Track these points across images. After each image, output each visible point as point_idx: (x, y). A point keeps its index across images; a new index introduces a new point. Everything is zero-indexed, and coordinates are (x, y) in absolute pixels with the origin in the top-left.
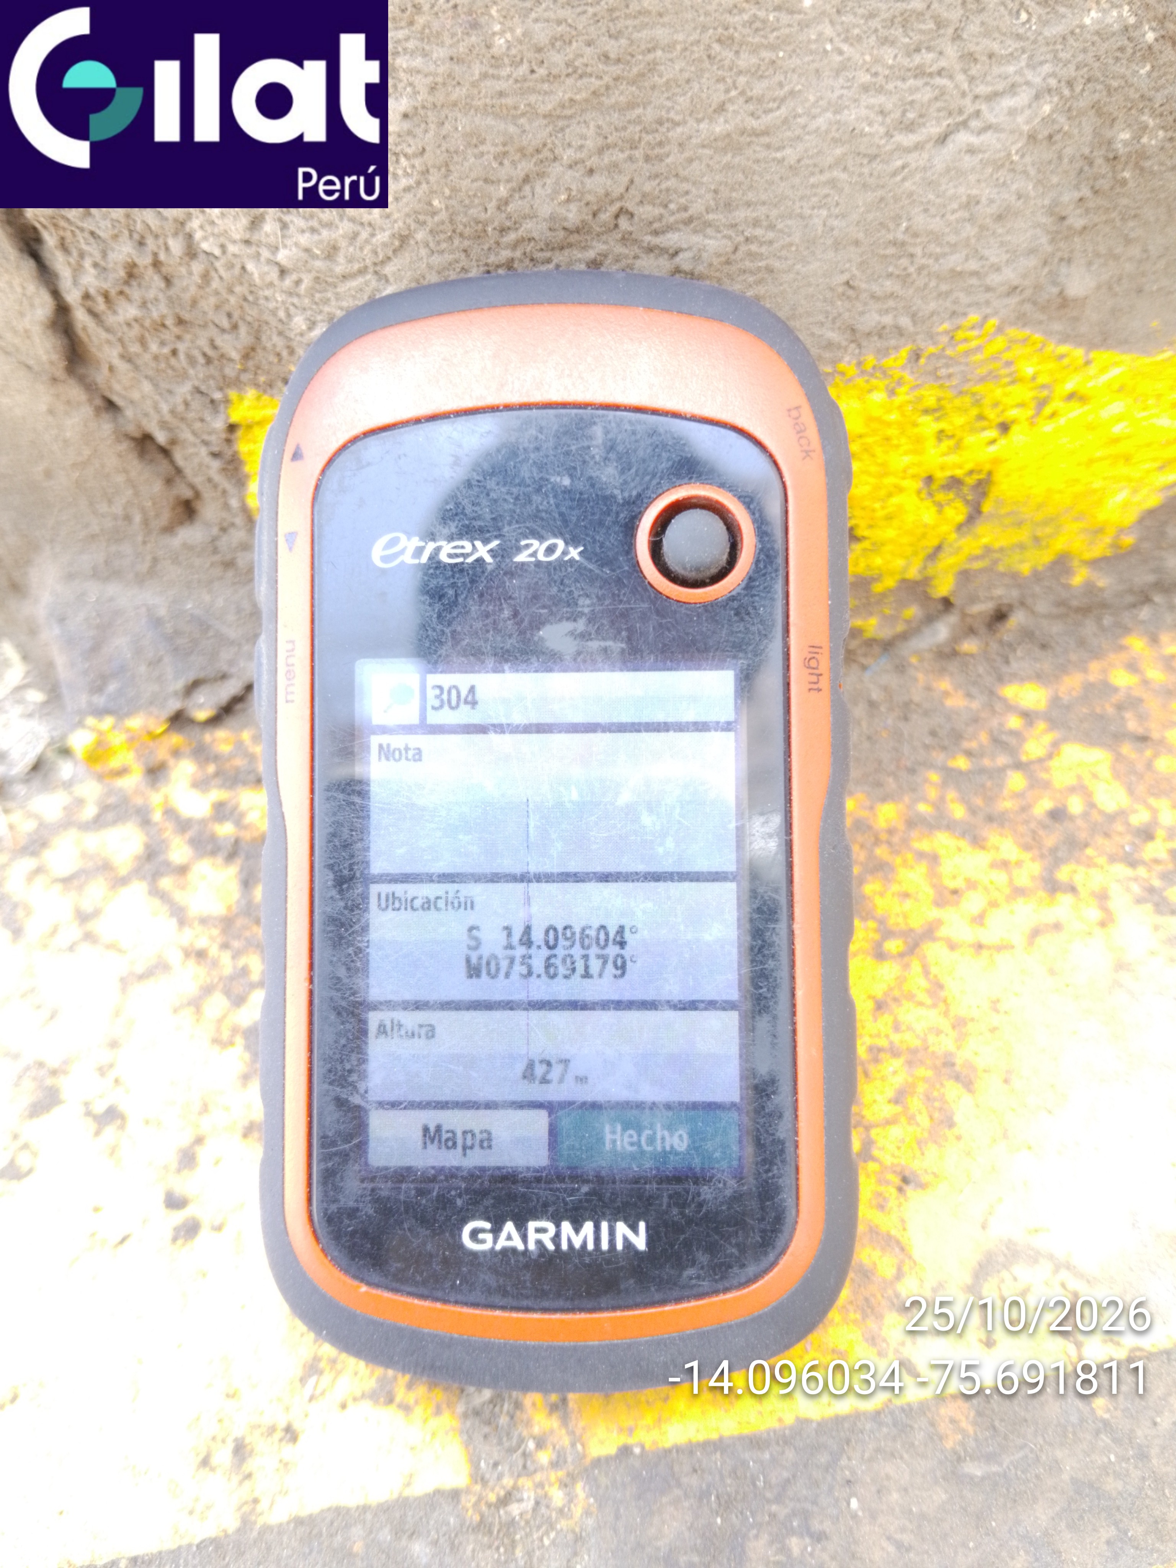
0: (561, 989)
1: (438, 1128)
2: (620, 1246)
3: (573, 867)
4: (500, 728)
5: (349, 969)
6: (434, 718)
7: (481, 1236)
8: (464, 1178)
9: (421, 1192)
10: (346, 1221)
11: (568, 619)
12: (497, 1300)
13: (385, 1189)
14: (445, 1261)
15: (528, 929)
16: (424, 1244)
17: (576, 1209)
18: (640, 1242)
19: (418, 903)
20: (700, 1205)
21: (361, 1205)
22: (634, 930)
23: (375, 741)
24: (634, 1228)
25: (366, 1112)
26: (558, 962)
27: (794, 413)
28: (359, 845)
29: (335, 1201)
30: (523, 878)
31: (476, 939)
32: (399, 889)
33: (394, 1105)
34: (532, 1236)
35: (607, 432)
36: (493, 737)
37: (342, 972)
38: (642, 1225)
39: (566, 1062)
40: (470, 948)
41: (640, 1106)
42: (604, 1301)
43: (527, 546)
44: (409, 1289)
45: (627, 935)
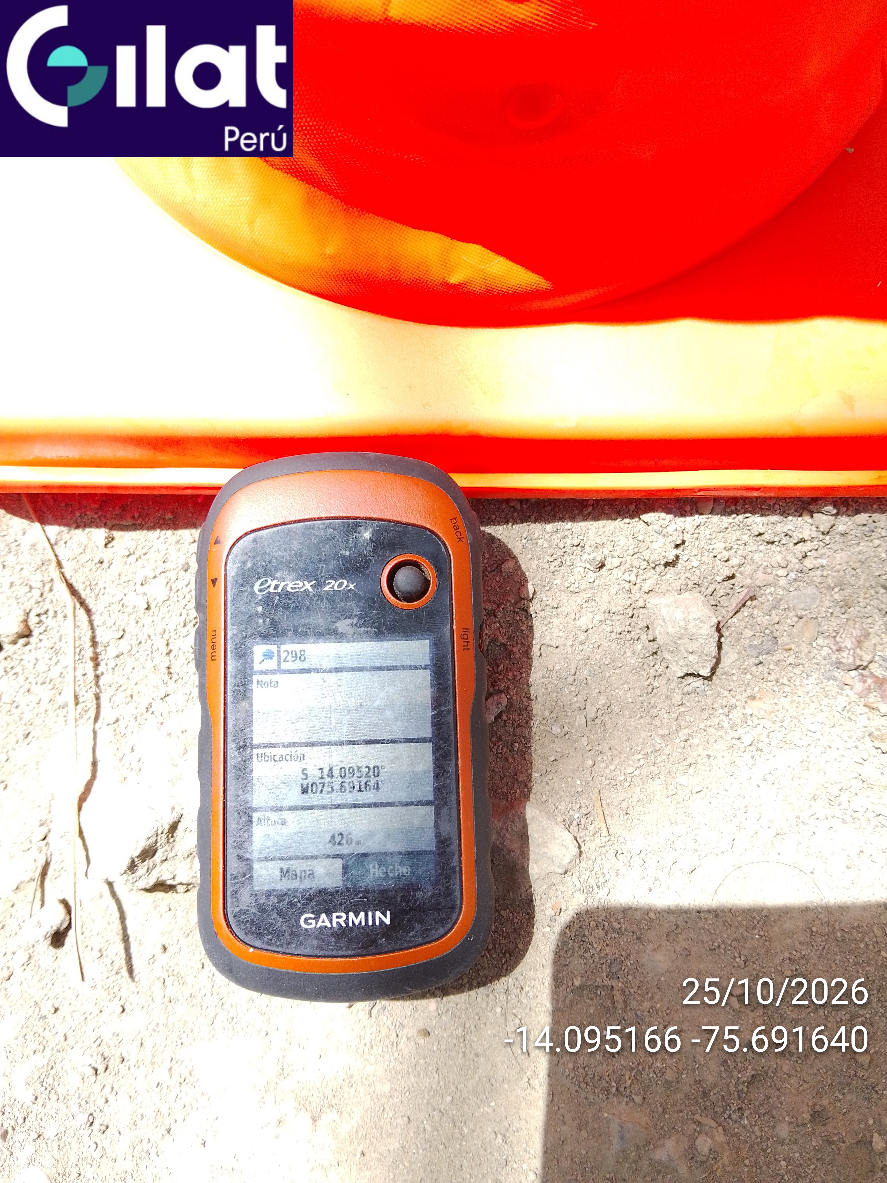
0: (349, 797)
1: (288, 870)
2: (377, 923)
3: (353, 737)
4: (317, 670)
5: (243, 791)
6: (284, 666)
7: (309, 921)
8: (301, 893)
9: (280, 900)
10: (243, 916)
11: (349, 618)
13: (262, 900)
14: (292, 934)
15: (331, 769)
16: (282, 926)
18: (387, 921)
19: (276, 758)
20: (416, 901)
21: (250, 908)
22: (383, 767)
23: (255, 678)
24: (385, 914)
25: (252, 862)
26: (346, 784)
27: (454, 521)
28: (248, 730)
29: (237, 906)
30: (329, 744)
31: (306, 775)
32: (268, 751)
33: (265, 859)
34: (335, 920)
36: (314, 675)
37: (240, 793)
38: (388, 912)
39: (350, 834)
40: (303, 779)
41: (387, 854)
42: (369, 951)
43: (329, 583)
44: (274, 949)
45: (380, 770)
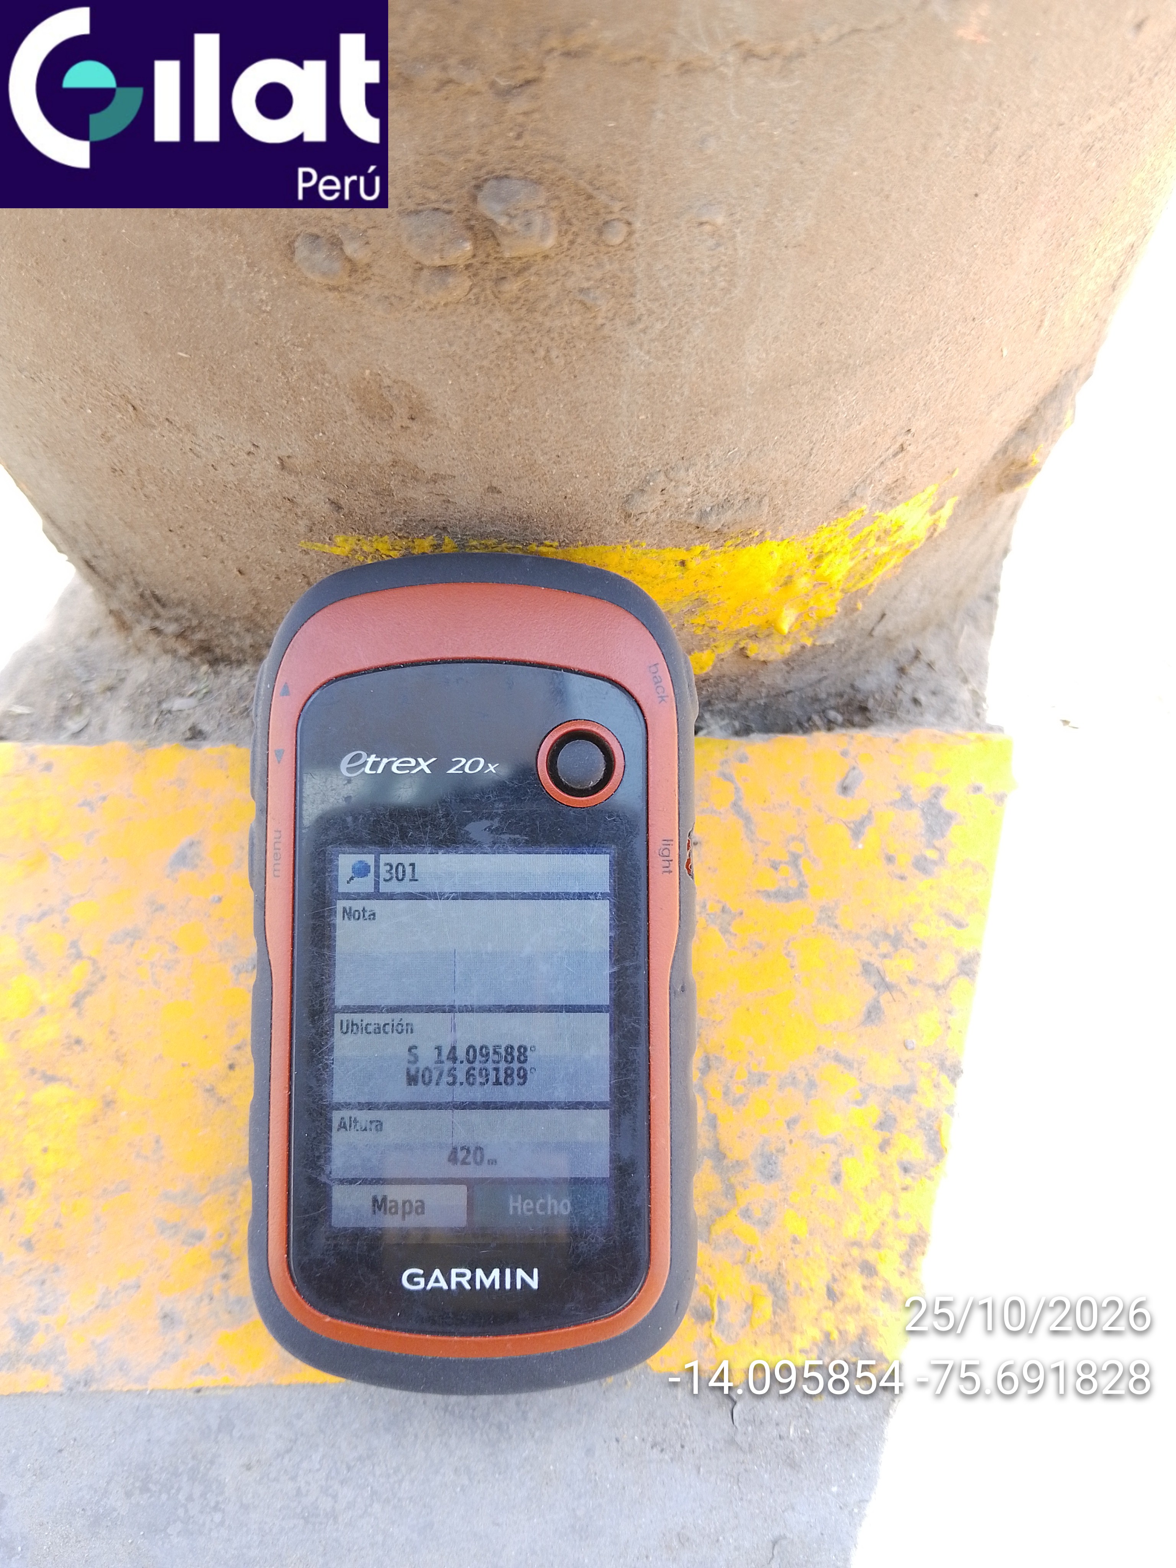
0: (478, 1094)
1: (384, 1199)
2: (519, 1286)
3: (488, 1002)
4: (434, 896)
5: (318, 1080)
6: (384, 888)
7: (416, 1279)
8: (404, 1237)
9: (371, 1247)
10: (315, 1269)
11: (487, 818)
12: (428, 1327)
13: (344, 1245)
14: (389, 1298)
15: (454, 1049)
16: (373, 1286)
17: (487, 1259)
18: (534, 1284)
19: (371, 1029)
20: (579, 1256)
21: (326, 1257)
22: (534, 1048)
23: (341, 905)
24: (530, 1274)
25: (331, 1187)
26: (476, 1072)
27: (653, 669)
28: (327, 987)
29: (307, 1254)
30: (452, 1009)
31: (415, 1055)
32: (357, 1017)
33: (352, 1181)
34: (454, 1280)
36: (430, 904)
37: (313, 1083)
38: (536, 1271)
39: (481, 1149)
40: (409, 1062)
41: (536, 1181)
42: (507, 1327)
43: (457, 762)
44: (361, 1319)
45: (528, 1054)
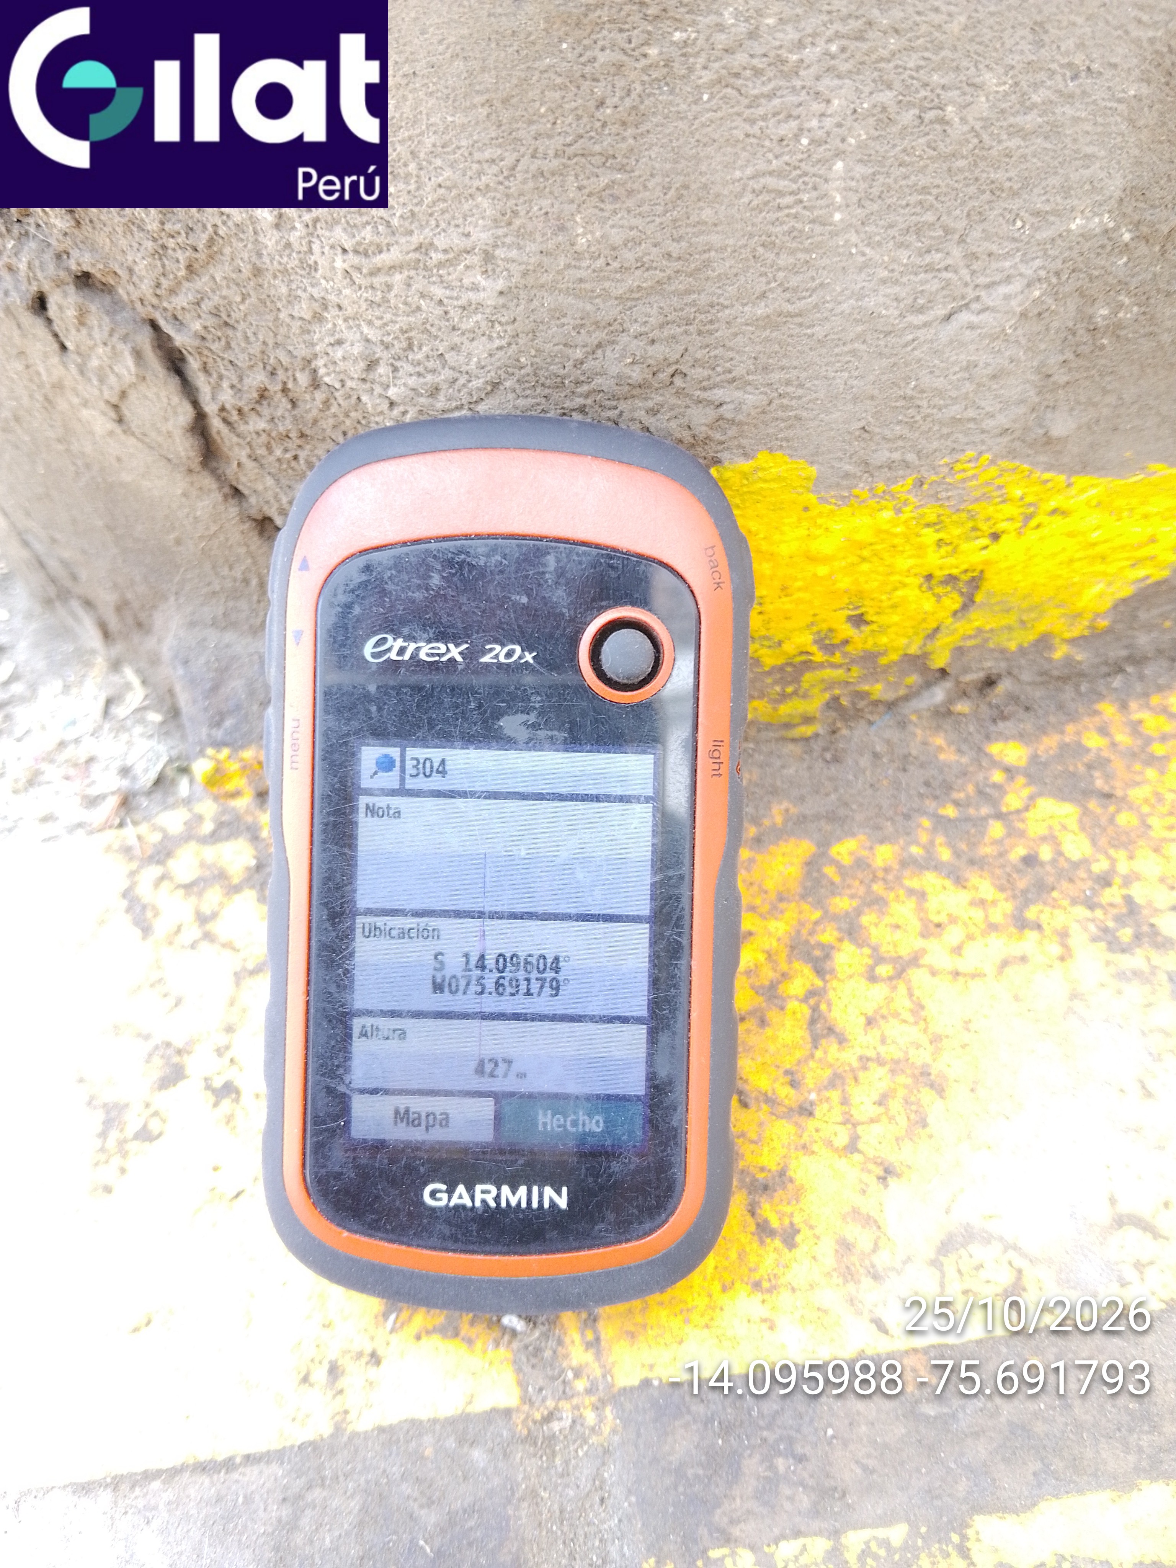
0: (507, 1005)
1: (407, 1111)
2: (546, 1205)
3: (520, 908)
4: (463, 795)
5: (338, 986)
6: (410, 784)
7: (438, 1195)
8: (427, 1151)
9: (392, 1161)
10: (332, 1182)
11: (522, 712)
12: (450, 1244)
13: (364, 1159)
14: (410, 1214)
15: (482, 957)
16: (394, 1200)
17: (513, 1177)
18: (562, 1202)
19: (394, 933)
20: (610, 1176)
21: (345, 1170)
22: (567, 959)
23: (363, 801)
24: (559, 1192)
25: (350, 1098)
26: (506, 982)
27: (710, 552)
28: (349, 888)
29: (324, 1167)
30: (481, 915)
31: (442, 963)
32: (380, 921)
33: (374, 1092)
34: (479, 1197)
35: (558, 561)
36: (459, 802)
37: (333, 989)
38: (565, 1190)
39: (509, 1062)
40: (435, 970)
41: (566, 1097)
42: (532, 1246)
43: (491, 650)
44: (381, 1235)
45: (562, 964)
